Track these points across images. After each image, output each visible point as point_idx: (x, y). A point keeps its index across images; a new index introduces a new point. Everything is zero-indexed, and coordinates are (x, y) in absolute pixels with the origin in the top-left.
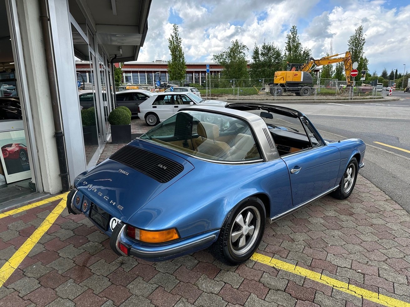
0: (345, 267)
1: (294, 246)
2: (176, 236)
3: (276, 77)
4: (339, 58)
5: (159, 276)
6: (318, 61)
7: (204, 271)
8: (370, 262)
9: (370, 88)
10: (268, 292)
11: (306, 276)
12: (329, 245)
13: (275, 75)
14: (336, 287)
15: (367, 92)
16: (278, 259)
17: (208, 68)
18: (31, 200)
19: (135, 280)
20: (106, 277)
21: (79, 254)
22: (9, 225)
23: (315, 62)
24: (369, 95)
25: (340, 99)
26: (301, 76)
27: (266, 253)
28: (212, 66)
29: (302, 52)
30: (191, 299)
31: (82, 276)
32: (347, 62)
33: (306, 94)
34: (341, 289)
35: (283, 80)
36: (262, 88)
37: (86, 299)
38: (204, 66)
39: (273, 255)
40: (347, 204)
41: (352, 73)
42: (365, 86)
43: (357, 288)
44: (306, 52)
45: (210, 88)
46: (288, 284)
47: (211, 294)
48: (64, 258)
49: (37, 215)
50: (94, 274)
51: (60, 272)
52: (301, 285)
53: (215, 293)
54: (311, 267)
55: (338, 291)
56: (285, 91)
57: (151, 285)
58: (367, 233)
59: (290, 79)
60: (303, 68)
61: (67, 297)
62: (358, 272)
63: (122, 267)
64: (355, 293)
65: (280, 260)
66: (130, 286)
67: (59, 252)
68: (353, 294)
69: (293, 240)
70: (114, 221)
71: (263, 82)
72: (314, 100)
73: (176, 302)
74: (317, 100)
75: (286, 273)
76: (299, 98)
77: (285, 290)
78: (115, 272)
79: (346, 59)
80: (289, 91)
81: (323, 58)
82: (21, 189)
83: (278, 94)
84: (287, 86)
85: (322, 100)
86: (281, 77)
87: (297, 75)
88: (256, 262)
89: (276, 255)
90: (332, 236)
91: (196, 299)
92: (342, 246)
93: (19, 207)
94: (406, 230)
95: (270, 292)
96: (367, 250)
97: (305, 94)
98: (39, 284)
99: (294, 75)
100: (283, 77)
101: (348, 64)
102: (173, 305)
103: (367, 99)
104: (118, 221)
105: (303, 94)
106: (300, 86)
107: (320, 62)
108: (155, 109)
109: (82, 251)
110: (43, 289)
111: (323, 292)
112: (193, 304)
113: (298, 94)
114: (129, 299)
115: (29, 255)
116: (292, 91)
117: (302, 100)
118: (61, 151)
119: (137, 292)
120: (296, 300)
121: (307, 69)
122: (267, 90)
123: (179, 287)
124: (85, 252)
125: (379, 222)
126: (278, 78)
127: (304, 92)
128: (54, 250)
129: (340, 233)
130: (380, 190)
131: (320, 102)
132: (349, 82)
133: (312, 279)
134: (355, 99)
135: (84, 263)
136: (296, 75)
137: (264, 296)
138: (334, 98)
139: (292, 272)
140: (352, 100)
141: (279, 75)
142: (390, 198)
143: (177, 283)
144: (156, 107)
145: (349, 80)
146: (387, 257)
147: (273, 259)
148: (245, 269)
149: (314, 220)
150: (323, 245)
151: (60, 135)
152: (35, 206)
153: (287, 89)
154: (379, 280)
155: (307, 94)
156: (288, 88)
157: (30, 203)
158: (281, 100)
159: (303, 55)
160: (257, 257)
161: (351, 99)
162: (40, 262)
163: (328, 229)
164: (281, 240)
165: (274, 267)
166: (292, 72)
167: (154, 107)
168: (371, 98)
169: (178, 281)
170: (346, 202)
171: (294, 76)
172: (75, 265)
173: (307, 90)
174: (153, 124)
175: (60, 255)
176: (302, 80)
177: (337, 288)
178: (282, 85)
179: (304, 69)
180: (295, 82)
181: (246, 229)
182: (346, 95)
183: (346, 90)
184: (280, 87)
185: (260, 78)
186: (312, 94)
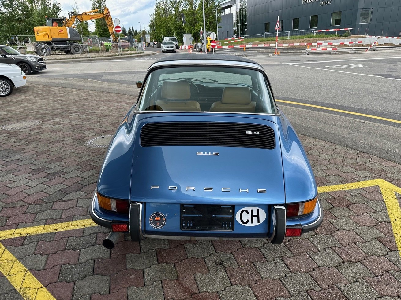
3: (37, 33)
6: (80, 16)
9: (127, 44)
13: (35, 32)
15: (126, 48)
23: (77, 17)
24: (128, 50)
25: (112, 56)
26: (67, 32)
29: (51, 6)
32: (108, 18)
33: (78, 51)
35: (48, 37)
36: (19, 47)
41: (116, 29)
42: (123, 42)
44: (55, 5)
56: (53, 49)
59: (56, 36)
60: (66, 23)
70: (245, 213)
71: (17, 40)
72: (88, 57)
74: (91, 57)
76: (72, 57)
79: (106, 15)
80: (58, 49)
81: (84, 12)
83: (47, 53)
84: (54, 43)
85: (96, 57)
86: (43, 33)
87: (63, 31)
97: (76, 52)
99: (60, 31)
100: (47, 34)
101: (109, 20)
103: (133, 54)
104: (252, 211)
105: (74, 52)
106: (69, 43)
107: (82, 16)
113: (68, 52)
116: (61, 49)
117: (76, 58)
122: (30, 49)
126: (40, 34)
127: (75, 50)
131: (97, 60)
134: (124, 55)
136: (61, 31)
138: (106, 55)
145: (114, 36)
153: (55, 48)
155: (78, 52)
156: (56, 46)
158: (53, 60)
159: (53, 8)
161: (121, 55)
166: (55, 27)
168: (136, 53)
171: (59, 32)
173: (78, 48)
176: (69, 37)
178: (49, 43)
179: (67, 25)
180: (62, 39)
182: (114, 51)
183: (113, 47)
184: (47, 45)
185: (9, 35)
186: (83, 52)
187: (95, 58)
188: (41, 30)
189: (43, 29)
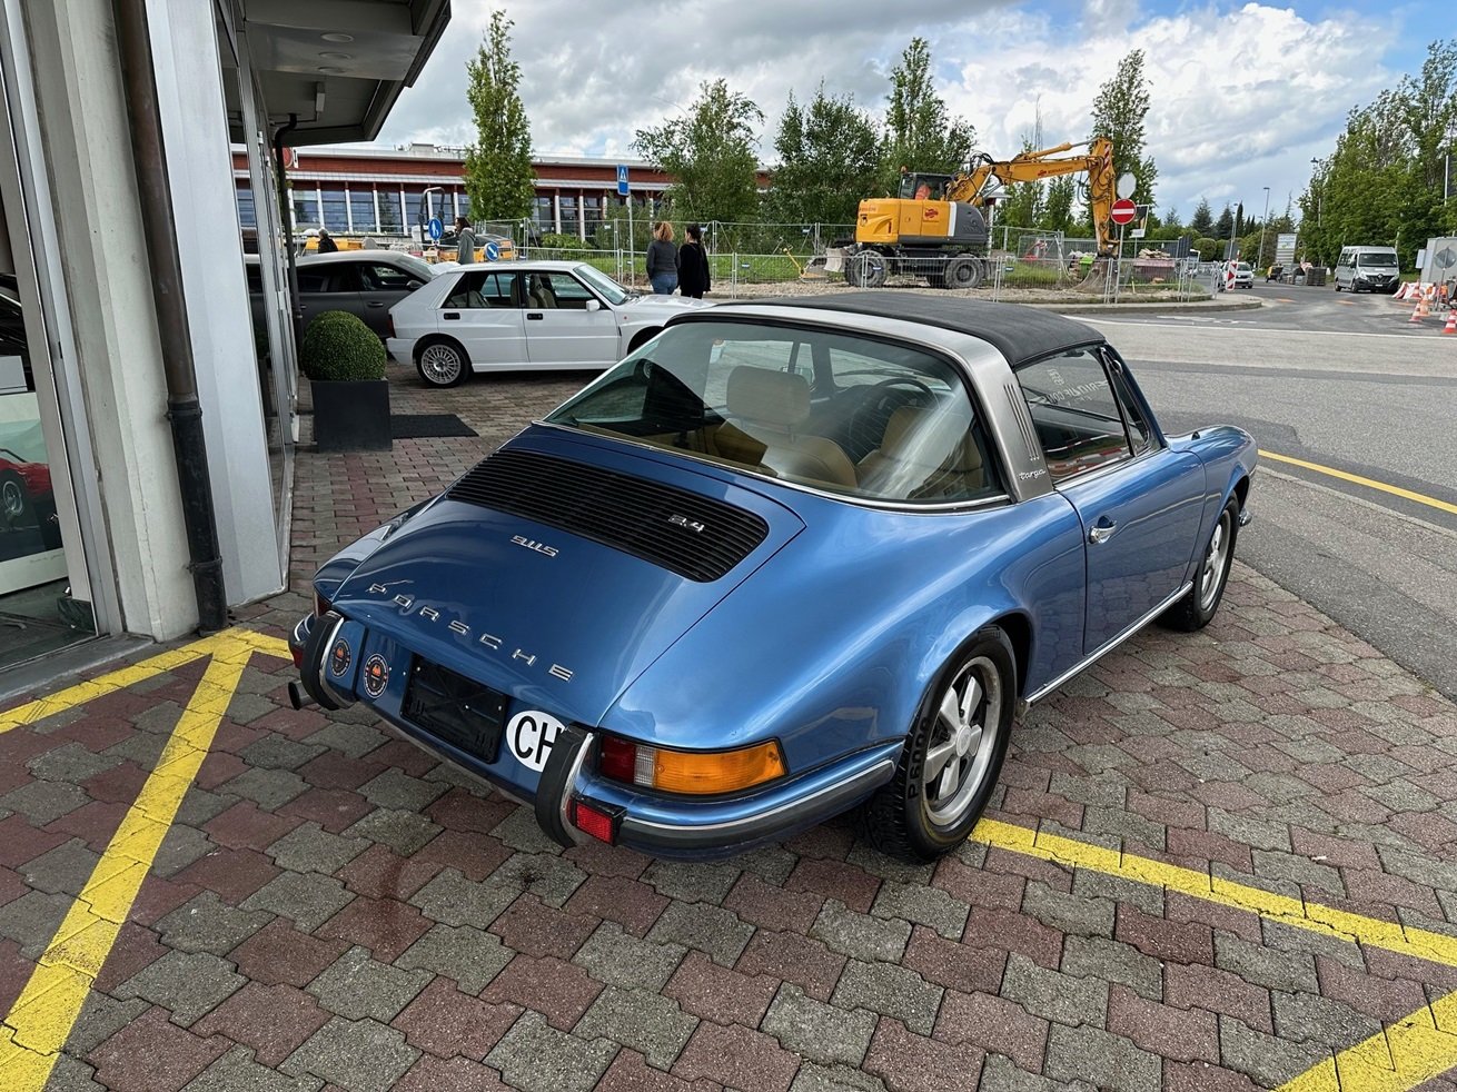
0: (1275, 849)
1: (1094, 788)
2: (774, 769)
3: (865, 218)
4: (1073, 158)
5: (674, 913)
6: (1005, 167)
7: (826, 888)
8: (1343, 830)
9: (1166, 265)
10: (1063, 943)
11: (1165, 886)
12: (1202, 781)
13: (860, 213)
14: (1268, 912)
15: (1158, 279)
16: (1059, 834)
17: (623, 178)
18: (82, 665)
19: (595, 936)
20: (486, 930)
21: (352, 855)
22: (35, 764)
23: (994, 170)
24: (1163, 288)
25: (1078, 302)
26: (947, 219)
27: (1015, 819)
28: (636, 172)
29: (946, 134)
30: (816, 987)
31: (393, 934)
32: (1100, 174)
33: (966, 280)
34: (1285, 920)
35: (890, 232)
36: (814, 258)
37: (439, 1015)
38: (608, 171)
39: (1037, 820)
40: (1211, 646)
41: (1116, 212)
42: (1152, 256)
43: (1332, 911)
44: (958, 132)
45: (632, 252)
46: (1116, 912)
47: (878, 965)
48: (302, 874)
49: (134, 719)
50: (436, 923)
51: (303, 925)
52: (1160, 912)
53: (891, 958)
54: (1169, 854)
55: (1280, 927)
56: (895, 269)
57: (662, 949)
58: (1304, 736)
59: (913, 230)
60: (955, 190)
61: (363, 1015)
62: (1318, 862)
63: (533, 891)
64: (1332, 927)
65: (1065, 836)
66: (585, 957)
67: (271, 851)
68: (1328, 931)
69: (1082, 771)
70: (528, 725)
71: (817, 236)
73: (768, 1001)
75: (1101, 878)
77: (1114, 933)
78: (511, 911)
79: (1097, 164)
80: (908, 269)
81: (1021, 156)
82: (23, 627)
83: (871, 281)
84: (901, 251)
86: (878, 219)
87: (937, 213)
88: (989, 847)
89: (1046, 822)
90: (1199, 750)
91: (833, 984)
92: (1241, 781)
93: (48, 693)
94: (1415, 722)
95: (1068, 943)
96: (1323, 792)
97: (962, 280)
98: (236, 972)
99: (927, 215)
100: (888, 221)
101: (1104, 181)
102: (763, 1010)
103: (1162, 301)
104: (545, 725)
105: (957, 283)
106: (945, 253)
107: (1012, 168)
108: (452, 324)
109: (361, 843)
110: (263, 994)
111: (1235, 932)
112: (829, 1003)
113: (937, 282)
114: (599, 1002)
115: (157, 872)
116: (920, 270)
118: (195, 475)
119: (614, 974)
120: (1162, 965)
121: (969, 194)
122: (834, 261)
123: (759, 946)
124: (371, 846)
125: (1325, 700)
126: (870, 221)
127: (957, 274)
128: (251, 846)
129: (1221, 741)
130: (1296, 598)
132: (1105, 242)
133: (1186, 892)
134: (1125, 301)
135: (383, 885)
136: (932, 213)
137: (1056, 960)
138: (1057, 297)
139: (1117, 875)
140: (1116, 305)
141: (876, 212)
142: (1334, 624)
143: (750, 935)
144: (456, 316)
145: (1106, 235)
146: (1387, 811)
147: (1041, 834)
148: (961, 872)
149: (1127, 703)
150: (1183, 784)
151: (188, 413)
152: (111, 689)
153: (900, 264)
154: (1390, 883)
155: (967, 283)
156: (904, 261)
157: (85, 678)
159: (950, 142)
160: (990, 832)
161: (1113, 301)
162: (209, 893)
163: (1181, 729)
164: (1046, 773)
165: (1052, 862)
166: (917, 202)
167: (449, 317)
168: (1174, 299)
169: (752, 929)
170: (1202, 639)
171: (925, 218)
172: (351, 895)
173: (970, 268)
174: (447, 381)
175: (278, 862)
176: (951, 233)
177: (1273, 918)
178: (886, 250)
179: (957, 194)
180: (927, 240)
181: (962, 734)
182: (1094, 286)
183: (1095, 271)
184: (880, 256)
185: (803, 222)
186: (985, 283)
188: (874, 209)
189: (881, 205)
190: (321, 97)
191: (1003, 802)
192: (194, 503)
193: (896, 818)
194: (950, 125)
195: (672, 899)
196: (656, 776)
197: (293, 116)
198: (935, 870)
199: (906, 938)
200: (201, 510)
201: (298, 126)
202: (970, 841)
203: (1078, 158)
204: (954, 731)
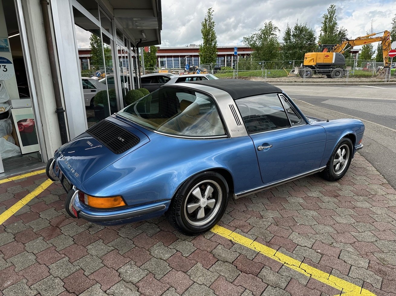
0: (305, 246)
1: (261, 222)
2: (122, 204)
3: (306, 58)
4: (376, 38)
5: (119, 240)
6: (352, 41)
7: (161, 239)
8: (335, 244)
10: (215, 262)
11: (260, 251)
12: (298, 224)
14: (287, 264)
16: (239, 233)
17: (236, 51)
18: (34, 168)
19: (95, 242)
20: (72, 237)
21: (56, 216)
22: (8, 189)
23: (349, 42)
26: (332, 57)
27: (229, 227)
28: (240, 49)
29: (338, 33)
30: (139, 263)
31: (51, 235)
32: (385, 42)
34: (291, 267)
35: (313, 62)
36: (292, 70)
37: (47, 254)
38: (232, 49)
39: (234, 229)
40: (337, 186)
41: (390, 54)
43: (309, 266)
44: (342, 32)
45: (237, 70)
46: (238, 257)
47: (159, 260)
48: (43, 219)
49: (35, 181)
50: (63, 234)
51: (34, 230)
52: (251, 259)
53: (164, 259)
54: (269, 244)
55: (287, 268)
56: (315, 73)
57: (108, 248)
58: (345, 215)
59: (321, 61)
60: (336, 49)
61: (32, 252)
62: (317, 252)
63: (89, 230)
64: (305, 271)
65: (240, 234)
66: (90, 247)
67: (40, 213)
68: (303, 272)
69: (262, 217)
71: (294, 64)
72: (345, 82)
73: (124, 264)
74: (349, 82)
75: (241, 247)
76: (329, 81)
77: (233, 262)
78: (81, 234)
79: (384, 39)
80: (319, 73)
81: (358, 38)
82: (31, 159)
83: (307, 76)
84: (317, 68)
85: (354, 82)
86: (310, 58)
87: (329, 56)
88: (216, 234)
89: (238, 229)
90: (305, 215)
91: (144, 263)
92: (311, 226)
93: (24, 174)
94: (391, 215)
95: (217, 262)
96: (338, 232)
97: (336, 76)
98: (14, 238)
99: (325, 57)
100: (313, 59)
101: (387, 44)
102: (121, 266)
105: (335, 76)
106: (331, 68)
107: (355, 42)
109: (61, 213)
110: (15, 243)
111: (271, 268)
112: (139, 267)
113: (329, 77)
114: (84, 258)
115: (15, 215)
116: (323, 73)
117: (332, 82)
118: (62, 126)
119: (93, 252)
120: (240, 273)
121: (340, 50)
122: (296, 72)
123: (132, 251)
124: (62, 214)
125: (364, 205)
126: (308, 59)
127: (335, 74)
128: (37, 212)
129: (315, 213)
130: (379, 174)
131: (352, 85)
132: (387, 63)
133: (265, 254)
134: (392, 81)
135: (58, 224)
136: (327, 56)
137: (209, 266)
139: (247, 247)
140: (388, 83)
141: (310, 56)
142: (387, 182)
143: (132, 247)
145: (387, 61)
146: (355, 240)
147: (233, 232)
148: (202, 241)
149: (292, 200)
150: (291, 224)
151: (60, 111)
152: (36, 174)
153: (317, 71)
154: (339, 261)
155: (338, 77)
157: (33, 171)
158: (310, 82)
159: (339, 35)
160: (220, 231)
161: (388, 81)
162: (22, 221)
163: (304, 209)
164: (249, 216)
165: (231, 241)
166: (323, 53)
169: (134, 246)
170: (337, 184)
171: (325, 58)
172: (49, 225)
173: (339, 72)
175: (40, 216)
176: (333, 62)
177: (287, 265)
178: (311, 67)
180: (326, 64)
181: (203, 202)
182: (382, 77)
183: (383, 72)
184: (310, 69)
185: (290, 60)
186: (344, 76)
187: (351, 83)
188: (309, 56)
189: (312, 54)
190: (143, 34)
191: (229, 223)
192: (62, 132)
193: (174, 221)
194: (339, 30)
195: (121, 236)
196: (89, 202)
197: (141, 39)
198: (195, 238)
199: (172, 254)
200: (63, 134)
201: (142, 42)
202: (211, 232)
203: (378, 37)
204: (200, 200)
